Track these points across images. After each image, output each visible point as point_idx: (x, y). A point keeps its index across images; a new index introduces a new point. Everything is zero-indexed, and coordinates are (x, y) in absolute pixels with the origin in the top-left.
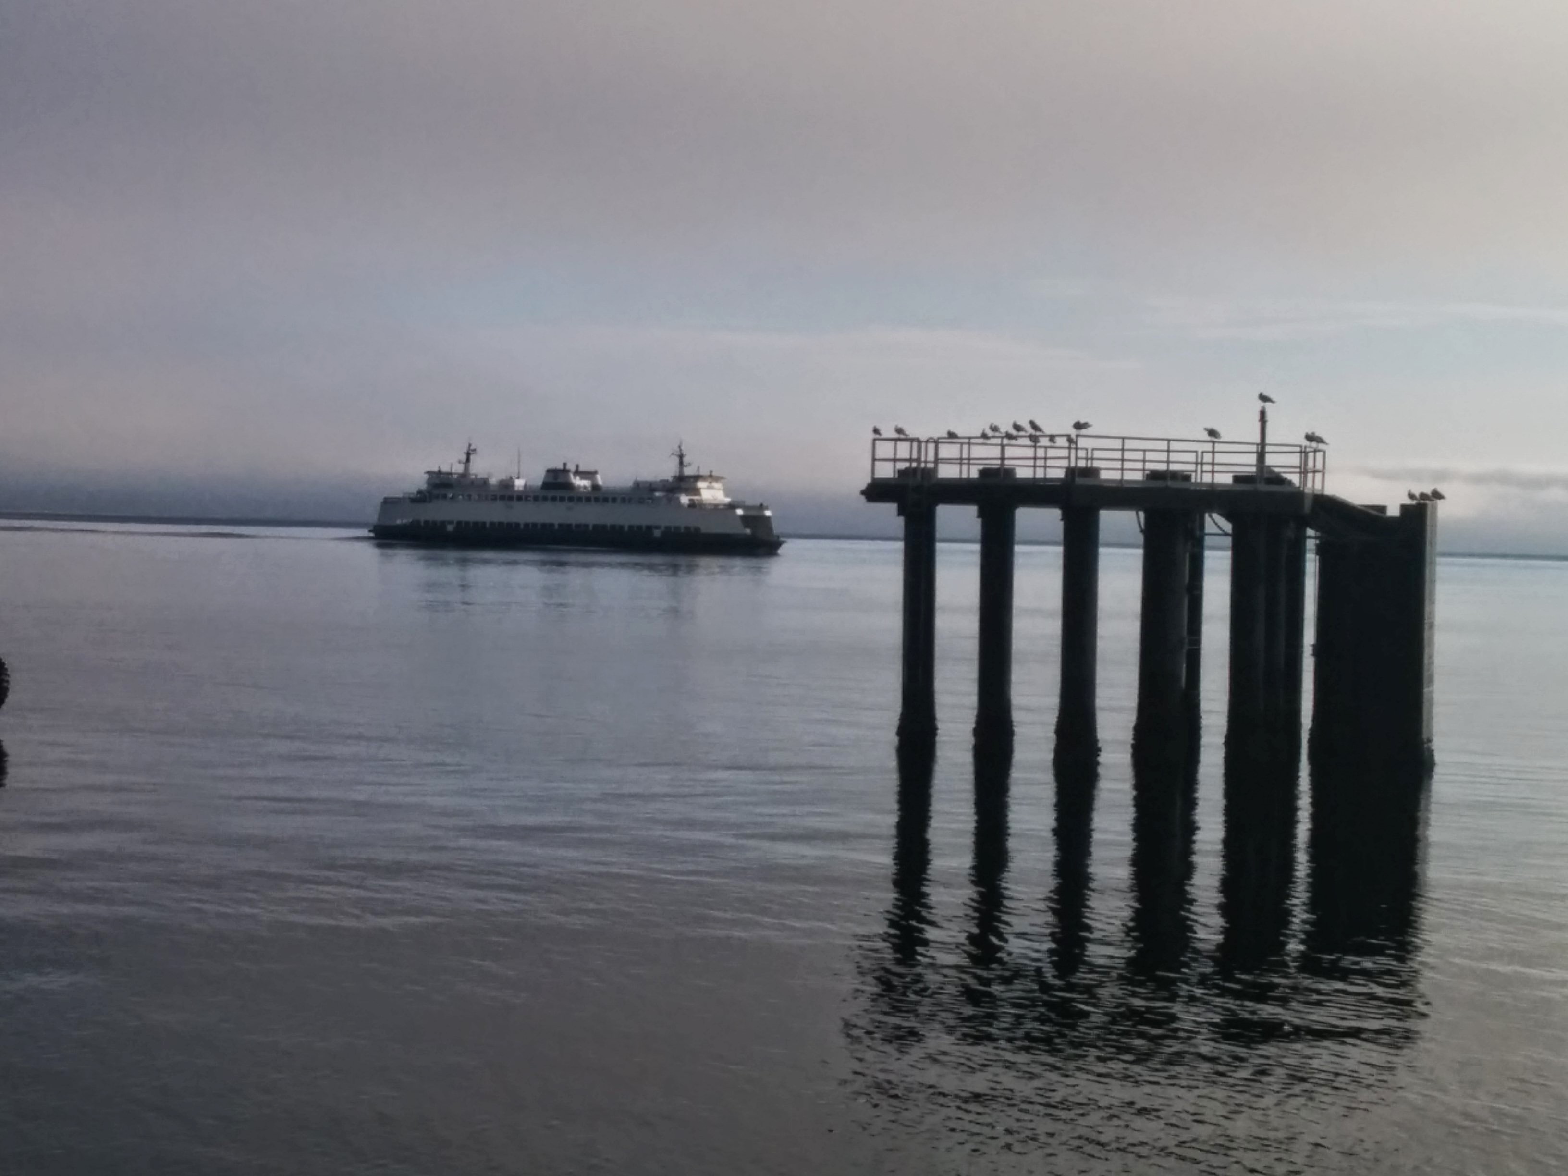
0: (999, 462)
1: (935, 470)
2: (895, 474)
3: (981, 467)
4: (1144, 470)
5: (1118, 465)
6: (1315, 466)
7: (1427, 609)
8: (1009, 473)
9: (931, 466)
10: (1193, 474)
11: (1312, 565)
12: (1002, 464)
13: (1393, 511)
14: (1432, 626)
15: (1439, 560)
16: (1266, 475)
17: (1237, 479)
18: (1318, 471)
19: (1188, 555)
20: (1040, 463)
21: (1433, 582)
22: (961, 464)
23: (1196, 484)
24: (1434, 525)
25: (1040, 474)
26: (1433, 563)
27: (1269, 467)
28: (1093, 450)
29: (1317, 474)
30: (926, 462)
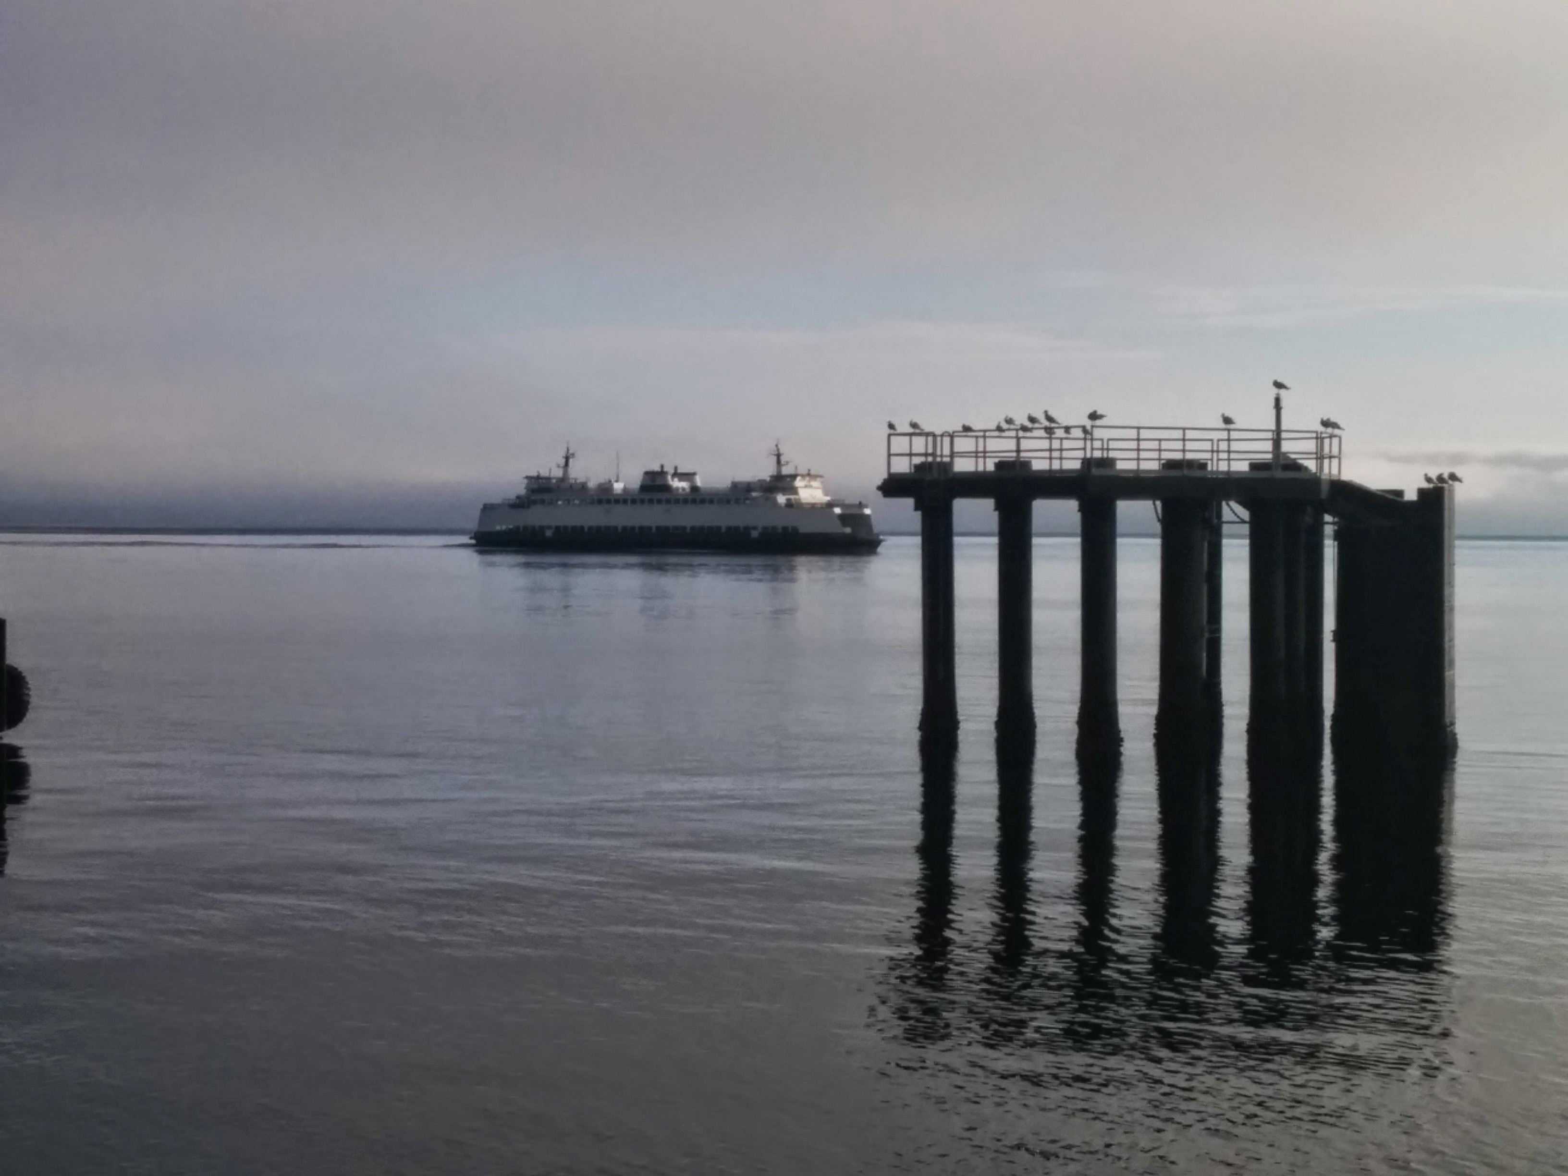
0: (1014, 454)
1: (951, 464)
2: (910, 468)
3: (997, 460)
4: (1160, 459)
5: (1134, 455)
6: (1330, 451)
7: (1447, 591)
8: (1025, 465)
9: (947, 459)
10: (1209, 462)
11: (1330, 551)
12: (1018, 456)
13: (1411, 495)
14: (1452, 609)
15: (1457, 543)
16: (1282, 462)
17: (1254, 466)
18: (1334, 457)
19: (1206, 545)
20: (1056, 454)
21: (1453, 564)
22: (977, 457)
23: (1212, 472)
24: (1452, 509)
25: (1056, 465)
26: (1452, 547)
27: (1285, 454)
28: (1109, 440)
29: (1333, 460)
30: (942, 456)
